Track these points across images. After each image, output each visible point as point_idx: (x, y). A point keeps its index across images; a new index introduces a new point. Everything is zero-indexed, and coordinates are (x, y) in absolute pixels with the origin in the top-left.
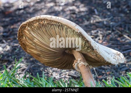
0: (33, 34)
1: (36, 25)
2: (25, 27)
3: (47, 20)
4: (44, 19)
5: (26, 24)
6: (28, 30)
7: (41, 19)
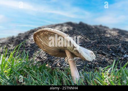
0: (40, 40)
1: (42, 34)
2: (36, 35)
3: (48, 31)
4: (46, 31)
5: (36, 34)
6: (37, 37)
7: (44, 31)
